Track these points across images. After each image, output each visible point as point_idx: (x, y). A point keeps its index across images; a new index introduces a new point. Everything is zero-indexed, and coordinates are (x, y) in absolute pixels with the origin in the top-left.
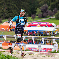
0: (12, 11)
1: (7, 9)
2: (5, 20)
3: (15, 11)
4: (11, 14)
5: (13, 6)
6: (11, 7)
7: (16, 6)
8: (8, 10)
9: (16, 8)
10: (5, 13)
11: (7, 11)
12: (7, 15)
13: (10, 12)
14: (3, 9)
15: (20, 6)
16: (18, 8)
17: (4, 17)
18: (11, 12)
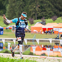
0: (46, 9)
1: (39, 7)
2: (38, 20)
3: (50, 9)
4: (44, 13)
5: (47, 3)
6: (45, 5)
7: (50, 3)
8: (42, 9)
9: (51, 6)
10: (38, 12)
11: (39, 9)
12: (40, 15)
13: (43, 11)
14: (35, 7)
15: (55, 3)
16: (53, 6)
17: (36, 16)
18: (45, 11)
